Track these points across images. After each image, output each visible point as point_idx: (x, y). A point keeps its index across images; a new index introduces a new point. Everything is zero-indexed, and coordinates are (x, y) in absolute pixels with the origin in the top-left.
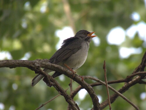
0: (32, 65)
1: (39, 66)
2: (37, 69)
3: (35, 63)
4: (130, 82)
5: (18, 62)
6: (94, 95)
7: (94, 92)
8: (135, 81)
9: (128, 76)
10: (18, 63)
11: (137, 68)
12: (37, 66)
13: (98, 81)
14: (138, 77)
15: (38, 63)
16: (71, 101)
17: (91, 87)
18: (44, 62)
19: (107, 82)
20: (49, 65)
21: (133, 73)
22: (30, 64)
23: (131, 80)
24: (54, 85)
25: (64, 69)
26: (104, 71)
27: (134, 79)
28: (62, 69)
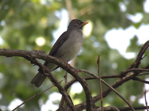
0: (28, 55)
1: (35, 57)
2: (33, 59)
3: (32, 54)
4: (124, 78)
5: (15, 51)
6: (87, 88)
7: (87, 85)
8: (128, 77)
9: (122, 72)
10: (15, 53)
11: (132, 65)
12: (33, 56)
13: (92, 75)
14: (132, 73)
15: (34, 54)
16: (65, 92)
17: (85, 80)
18: (41, 53)
19: (100, 76)
20: (45, 57)
21: (127, 70)
22: (26, 54)
23: (125, 76)
24: (48, 76)
25: (60, 61)
26: (98, 65)
27: (128, 75)
28: (58, 61)
